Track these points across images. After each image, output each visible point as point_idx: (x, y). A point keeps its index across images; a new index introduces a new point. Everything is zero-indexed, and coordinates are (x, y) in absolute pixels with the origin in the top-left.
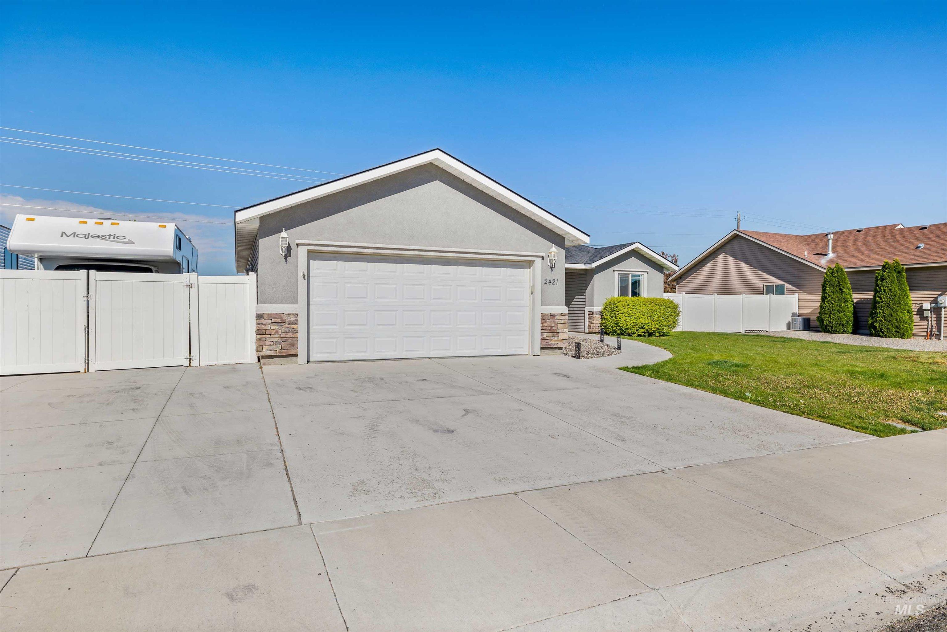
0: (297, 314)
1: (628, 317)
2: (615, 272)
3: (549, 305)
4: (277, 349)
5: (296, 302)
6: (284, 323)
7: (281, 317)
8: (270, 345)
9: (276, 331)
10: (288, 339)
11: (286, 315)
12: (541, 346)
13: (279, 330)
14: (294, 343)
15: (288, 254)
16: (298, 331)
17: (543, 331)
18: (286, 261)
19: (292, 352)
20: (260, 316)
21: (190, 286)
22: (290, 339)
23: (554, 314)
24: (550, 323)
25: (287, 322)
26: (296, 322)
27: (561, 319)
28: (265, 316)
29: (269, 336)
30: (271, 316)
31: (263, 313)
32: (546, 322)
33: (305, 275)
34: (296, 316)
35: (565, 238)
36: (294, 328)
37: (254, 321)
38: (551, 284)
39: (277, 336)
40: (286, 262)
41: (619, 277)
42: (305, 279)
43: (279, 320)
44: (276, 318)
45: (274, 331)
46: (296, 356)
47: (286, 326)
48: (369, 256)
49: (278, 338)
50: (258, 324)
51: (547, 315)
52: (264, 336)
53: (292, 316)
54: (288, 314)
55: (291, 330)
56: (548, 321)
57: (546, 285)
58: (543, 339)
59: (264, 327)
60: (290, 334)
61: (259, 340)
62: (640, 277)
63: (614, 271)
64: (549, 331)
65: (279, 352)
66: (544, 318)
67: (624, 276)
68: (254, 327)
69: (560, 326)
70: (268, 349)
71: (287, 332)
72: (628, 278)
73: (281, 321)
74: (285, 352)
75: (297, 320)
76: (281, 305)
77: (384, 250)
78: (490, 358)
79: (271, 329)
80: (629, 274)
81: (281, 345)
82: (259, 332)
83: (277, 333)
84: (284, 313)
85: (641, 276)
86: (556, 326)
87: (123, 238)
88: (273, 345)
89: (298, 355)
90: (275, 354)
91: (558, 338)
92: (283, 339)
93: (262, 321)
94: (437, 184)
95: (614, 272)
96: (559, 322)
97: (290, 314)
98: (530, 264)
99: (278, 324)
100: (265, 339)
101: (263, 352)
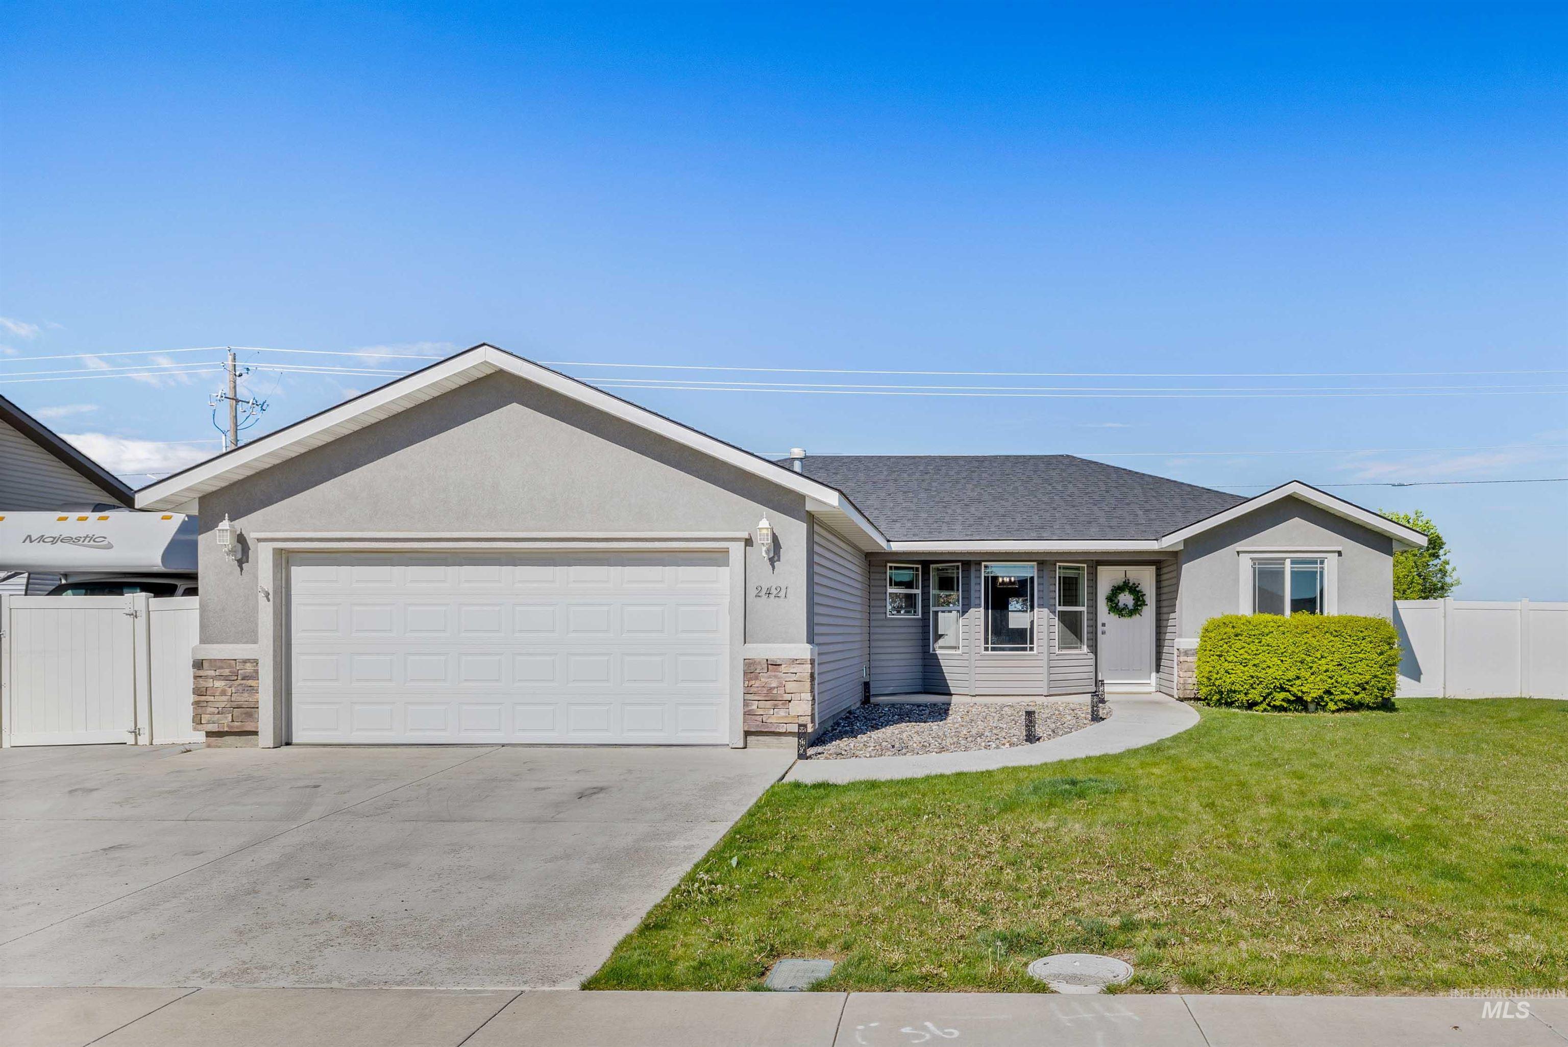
0: (256, 662)
1: (1236, 662)
2: (1240, 555)
3: (766, 641)
4: (225, 722)
5: (253, 639)
6: (236, 677)
7: (230, 666)
8: (213, 714)
9: (222, 691)
10: (242, 704)
11: (239, 662)
12: (746, 729)
13: (227, 688)
14: (251, 711)
15: (244, 557)
16: (257, 690)
17: (749, 697)
18: (242, 569)
19: (249, 727)
20: (198, 665)
21: (135, 615)
22: (245, 705)
23: (776, 662)
24: (767, 679)
25: (241, 674)
26: (255, 676)
27: (795, 672)
28: (206, 664)
29: (212, 698)
30: (216, 664)
31: (202, 660)
32: (757, 678)
33: (269, 594)
34: (255, 664)
35: (805, 497)
36: (252, 685)
37: (191, 672)
38: (772, 596)
39: (224, 698)
40: (241, 571)
41: (1255, 569)
42: (269, 600)
43: (226, 672)
44: (221, 668)
45: (220, 690)
46: (255, 733)
47: (239, 682)
48: (393, 554)
49: (226, 703)
50: (196, 677)
51: (760, 662)
52: (203, 698)
53: (248, 664)
54: (241, 661)
55: (246, 689)
56: (763, 677)
57: (759, 599)
58: (748, 714)
59: (203, 683)
60: (246, 695)
61: (196, 704)
62: (1319, 566)
63: (1238, 553)
64: (765, 696)
65: (228, 726)
66: (750, 670)
67: (1271, 564)
68: (190, 684)
69: (790, 687)
70: (209, 721)
71: (241, 691)
72: (1284, 568)
73: (230, 672)
74: (237, 727)
75: (257, 672)
76: (231, 646)
77: (409, 543)
78: (631, 749)
79: (215, 686)
80: (1285, 559)
81: (231, 715)
82: (198, 691)
83: (223, 693)
84: (235, 660)
85: (1322, 562)
86: (781, 685)
87: (103, 539)
88: (218, 713)
89: (258, 732)
90: (222, 730)
91: (786, 712)
92: (232, 703)
93: (201, 673)
94: (515, 411)
95: (1238, 555)
96: (789, 677)
97: (245, 661)
98: (718, 558)
99: (226, 678)
100: (205, 704)
101: (201, 726)
